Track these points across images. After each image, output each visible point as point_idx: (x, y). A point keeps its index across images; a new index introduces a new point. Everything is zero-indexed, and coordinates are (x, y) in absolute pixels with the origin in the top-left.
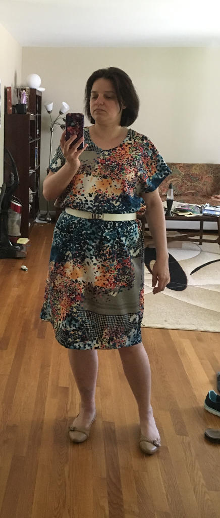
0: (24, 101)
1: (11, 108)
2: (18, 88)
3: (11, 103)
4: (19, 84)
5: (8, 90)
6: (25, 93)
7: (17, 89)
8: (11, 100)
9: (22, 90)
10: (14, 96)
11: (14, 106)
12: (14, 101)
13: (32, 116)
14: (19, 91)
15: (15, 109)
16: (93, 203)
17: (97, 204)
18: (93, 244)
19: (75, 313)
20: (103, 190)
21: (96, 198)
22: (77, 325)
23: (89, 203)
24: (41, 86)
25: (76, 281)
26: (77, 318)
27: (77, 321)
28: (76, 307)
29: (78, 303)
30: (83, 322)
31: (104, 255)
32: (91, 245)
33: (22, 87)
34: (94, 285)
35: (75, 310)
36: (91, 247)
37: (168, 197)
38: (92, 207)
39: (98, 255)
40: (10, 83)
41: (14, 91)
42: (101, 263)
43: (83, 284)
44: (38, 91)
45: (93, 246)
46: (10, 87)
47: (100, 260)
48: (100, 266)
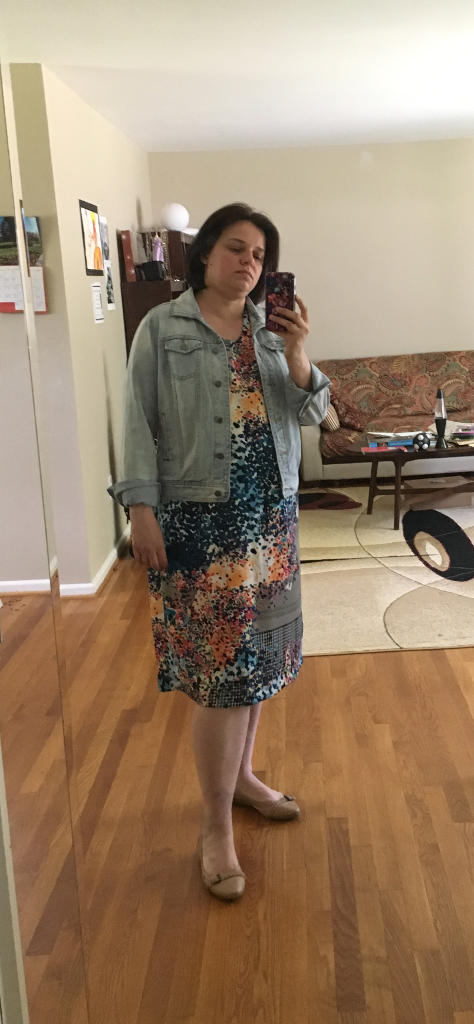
0: (159, 256)
1: (133, 271)
2: (144, 231)
3: (131, 261)
4: (148, 223)
5: (124, 237)
6: (160, 240)
7: (143, 235)
8: (131, 256)
9: (154, 234)
10: (137, 248)
11: (138, 267)
12: (138, 256)
13: (176, 284)
14: (146, 238)
15: (143, 273)
17: (250, 440)
18: (257, 516)
19: (249, 642)
20: (254, 412)
21: (246, 427)
22: (255, 660)
23: (238, 439)
24: (189, 226)
26: (253, 650)
29: (251, 623)
30: (262, 652)
31: (274, 527)
32: (252, 519)
34: (268, 582)
35: (248, 637)
36: (253, 522)
37: (437, 415)
38: (244, 446)
39: (266, 530)
40: (128, 223)
41: (138, 239)
42: (272, 543)
43: (252, 590)
44: (186, 235)
45: (256, 520)
46: (129, 231)
47: (270, 537)
48: (272, 547)
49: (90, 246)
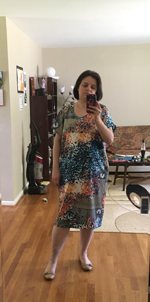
0: (44, 86)
1: (34, 92)
2: (39, 77)
3: (34, 88)
5: (32, 79)
6: (44, 80)
9: (42, 79)
10: (37, 84)
11: (36, 90)
13: (49, 97)
14: (40, 80)
15: (37, 92)
16: (77, 148)
17: (79, 148)
20: (82, 139)
21: (79, 144)
22: (73, 215)
23: (75, 147)
24: (55, 76)
25: (71, 193)
26: (73, 212)
27: (73, 213)
28: (72, 206)
29: (73, 204)
30: (76, 214)
31: (85, 176)
33: (41, 77)
34: (81, 193)
35: (71, 208)
37: (142, 149)
38: (77, 150)
39: (82, 177)
40: (34, 74)
41: (37, 80)
42: (84, 181)
43: (75, 194)
44: (54, 79)
46: (33, 77)
47: (83, 179)
49: (19, 82)
